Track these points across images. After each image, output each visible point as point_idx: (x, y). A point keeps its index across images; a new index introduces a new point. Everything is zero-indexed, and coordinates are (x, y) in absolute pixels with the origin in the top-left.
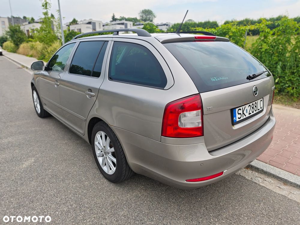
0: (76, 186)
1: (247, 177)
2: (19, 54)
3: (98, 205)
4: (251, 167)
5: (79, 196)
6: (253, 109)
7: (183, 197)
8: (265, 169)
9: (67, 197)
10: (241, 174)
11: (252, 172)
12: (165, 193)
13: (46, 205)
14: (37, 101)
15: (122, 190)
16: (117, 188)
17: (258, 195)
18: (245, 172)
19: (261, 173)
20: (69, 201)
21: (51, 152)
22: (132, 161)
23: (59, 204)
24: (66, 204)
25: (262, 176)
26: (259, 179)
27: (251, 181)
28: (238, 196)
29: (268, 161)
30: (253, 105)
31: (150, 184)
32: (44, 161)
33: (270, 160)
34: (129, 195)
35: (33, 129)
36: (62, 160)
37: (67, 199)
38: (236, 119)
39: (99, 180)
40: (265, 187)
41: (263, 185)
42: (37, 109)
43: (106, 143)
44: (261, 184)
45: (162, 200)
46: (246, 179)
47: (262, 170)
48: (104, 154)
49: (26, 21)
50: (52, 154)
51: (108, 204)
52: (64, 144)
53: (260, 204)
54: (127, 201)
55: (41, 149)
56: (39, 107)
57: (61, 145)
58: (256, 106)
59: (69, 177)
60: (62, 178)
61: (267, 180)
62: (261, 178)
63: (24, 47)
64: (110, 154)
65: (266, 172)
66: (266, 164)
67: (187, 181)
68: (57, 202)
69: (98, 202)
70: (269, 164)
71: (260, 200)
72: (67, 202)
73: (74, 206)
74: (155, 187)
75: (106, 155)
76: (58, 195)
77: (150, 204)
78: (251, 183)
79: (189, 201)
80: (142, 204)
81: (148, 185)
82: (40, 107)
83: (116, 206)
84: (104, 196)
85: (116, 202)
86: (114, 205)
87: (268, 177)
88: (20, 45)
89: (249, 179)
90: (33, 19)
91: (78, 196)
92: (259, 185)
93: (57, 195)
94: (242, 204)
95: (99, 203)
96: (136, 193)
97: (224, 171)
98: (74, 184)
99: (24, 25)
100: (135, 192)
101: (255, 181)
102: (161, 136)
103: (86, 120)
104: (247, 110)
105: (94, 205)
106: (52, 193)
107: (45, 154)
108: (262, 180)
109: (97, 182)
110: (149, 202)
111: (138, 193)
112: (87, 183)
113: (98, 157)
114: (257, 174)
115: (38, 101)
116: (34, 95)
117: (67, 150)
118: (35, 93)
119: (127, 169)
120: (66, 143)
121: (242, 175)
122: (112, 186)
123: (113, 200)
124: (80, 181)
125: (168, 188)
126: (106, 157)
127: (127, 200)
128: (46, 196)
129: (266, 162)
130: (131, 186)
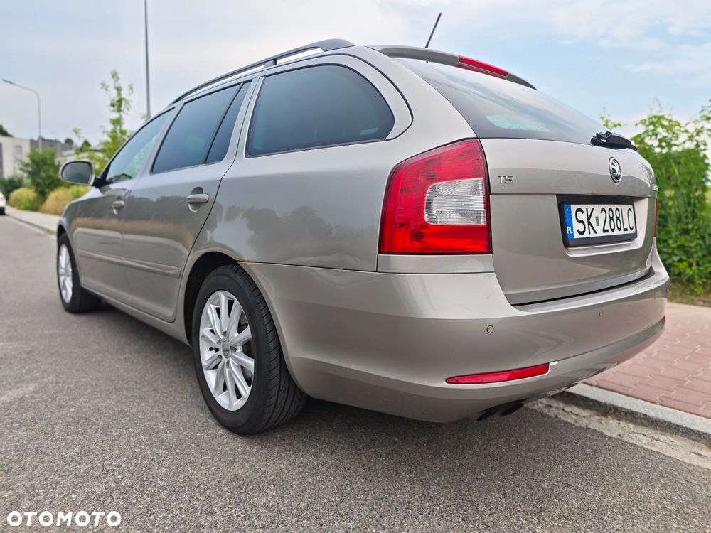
0: (140, 442)
1: (607, 433)
2: (45, 212)
3: (196, 482)
4: (615, 412)
5: (144, 462)
6: (612, 221)
7: (438, 468)
8: (652, 414)
9: (110, 464)
10: (589, 427)
11: (619, 423)
12: (387, 460)
13: (46, 480)
14: (66, 270)
15: (265, 451)
16: (254, 448)
17: (643, 469)
18: (601, 423)
19: (643, 425)
20: (112, 471)
21: (84, 375)
22: (296, 352)
23: (82, 477)
24: (104, 478)
25: (648, 431)
26: (641, 437)
27: (620, 440)
28: (590, 469)
29: (658, 398)
30: (611, 212)
31: (345, 440)
32: (62, 392)
33: (663, 397)
34: (284, 462)
35: (46, 332)
36: (109, 390)
37: (108, 468)
38: (572, 231)
39: (204, 430)
40: (658, 452)
41: (654, 449)
42: (64, 292)
43: (230, 322)
44: (646, 447)
45: (379, 474)
46: (606, 436)
47: (645, 415)
48: (222, 355)
49: (71, 149)
50: (84, 377)
51: (225, 481)
52: (122, 360)
53: (653, 487)
54: (279, 475)
55: (57, 367)
56: (69, 284)
57: (113, 361)
58: (618, 218)
59: (123, 424)
60: (101, 423)
61: (661, 439)
62: (645, 435)
63: (57, 199)
64: (239, 350)
65: (656, 421)
66: (654, 405)
67: (448, 381)
68: (79, 473)
69: (194, 476)
70: (661, 405)
71: (652, 479)
72: (105, 474)
73: (127, 482)
74: (359, 448)
75: (227, 356)
76: (84, 458)
77: (343, 482)
78: (620, 443)
79: (454, 478)
80: (320, 481)
81: (339, 442)
82: (71, 285)
83: (245, 485)
84: (216, 464)
85: (247, 476)
86: (241, 482)
87: (664, 433)
88: (49, 193)
89: (615, 435)
90: (86, 143)
91: (142, 463)
92: (642, 448)
93: (81, 459)
94: (605, 487)
95: (198, 479)
96: (307, 457)
97: (552, 364)
98: (133, 437)
99: (65, 157)
100: (302, 456)
101: (631, 441)
102: (379, 253)
103: (180, 275)
104: (597, 218)
105: (184, 482)
106: (68, 455)
107: (67, 378)
108: (650, 440)
109: (198, 434)
110: (339, 478)
111: (310, 459)
112: (170, 435)
113: (205, 371)
114: (631, 426)
115: (70, 270)
116: (61, 258)
117: (127, 371)
118: (64, 251)
119: (282, 383)
120: (126, 359)
121: (592, 428)
122: (238, 443)
123: (240, 471)
124: (151, 432)
125: (395, 449)
126: (228, 362)
127: (279, 473)
128: (51, 460)
129: (653, 400)
130: (291, 445)
